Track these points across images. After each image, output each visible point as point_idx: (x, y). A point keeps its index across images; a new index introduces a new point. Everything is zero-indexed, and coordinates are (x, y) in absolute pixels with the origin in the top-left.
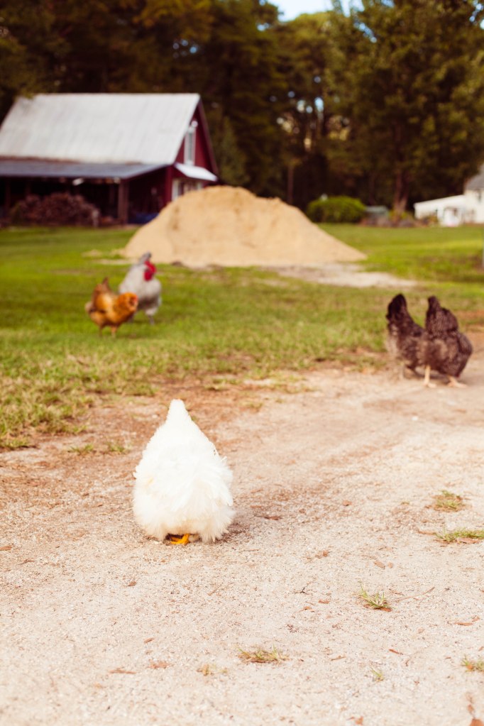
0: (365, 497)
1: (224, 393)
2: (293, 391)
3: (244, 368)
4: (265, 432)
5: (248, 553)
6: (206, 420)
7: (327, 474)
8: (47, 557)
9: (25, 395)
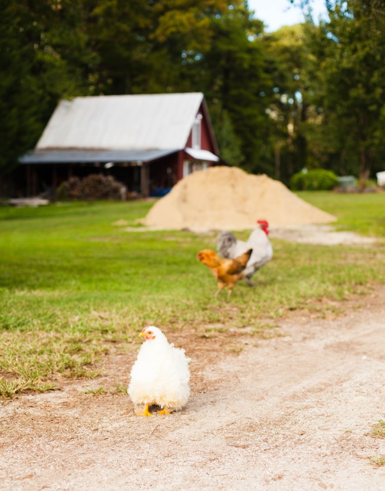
0: (316, 427)
1: (213, 340)
2: (268, 336)
3: (231, 318)
4: (242, 373)
5: (218, 477)
6: (197, 363)
7: (288, 408)
8: (60, 484)
9: (56, 346)
